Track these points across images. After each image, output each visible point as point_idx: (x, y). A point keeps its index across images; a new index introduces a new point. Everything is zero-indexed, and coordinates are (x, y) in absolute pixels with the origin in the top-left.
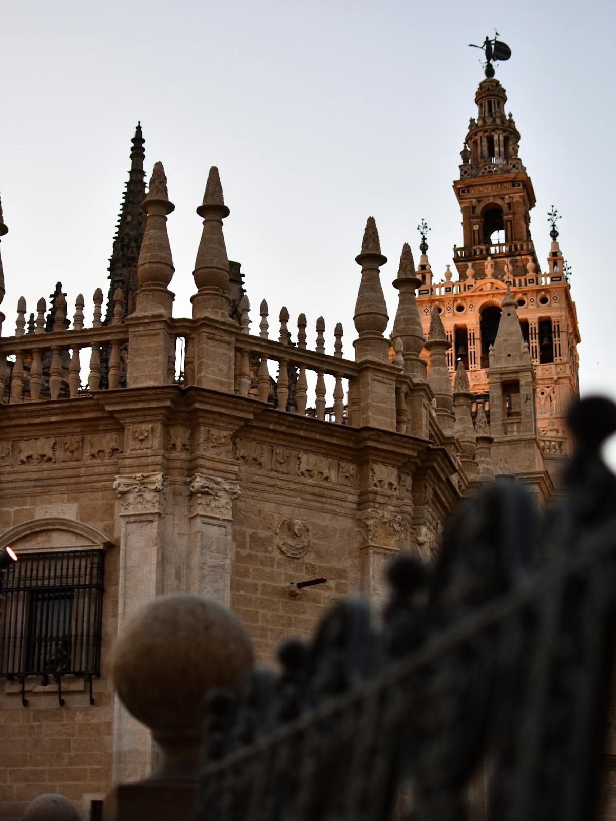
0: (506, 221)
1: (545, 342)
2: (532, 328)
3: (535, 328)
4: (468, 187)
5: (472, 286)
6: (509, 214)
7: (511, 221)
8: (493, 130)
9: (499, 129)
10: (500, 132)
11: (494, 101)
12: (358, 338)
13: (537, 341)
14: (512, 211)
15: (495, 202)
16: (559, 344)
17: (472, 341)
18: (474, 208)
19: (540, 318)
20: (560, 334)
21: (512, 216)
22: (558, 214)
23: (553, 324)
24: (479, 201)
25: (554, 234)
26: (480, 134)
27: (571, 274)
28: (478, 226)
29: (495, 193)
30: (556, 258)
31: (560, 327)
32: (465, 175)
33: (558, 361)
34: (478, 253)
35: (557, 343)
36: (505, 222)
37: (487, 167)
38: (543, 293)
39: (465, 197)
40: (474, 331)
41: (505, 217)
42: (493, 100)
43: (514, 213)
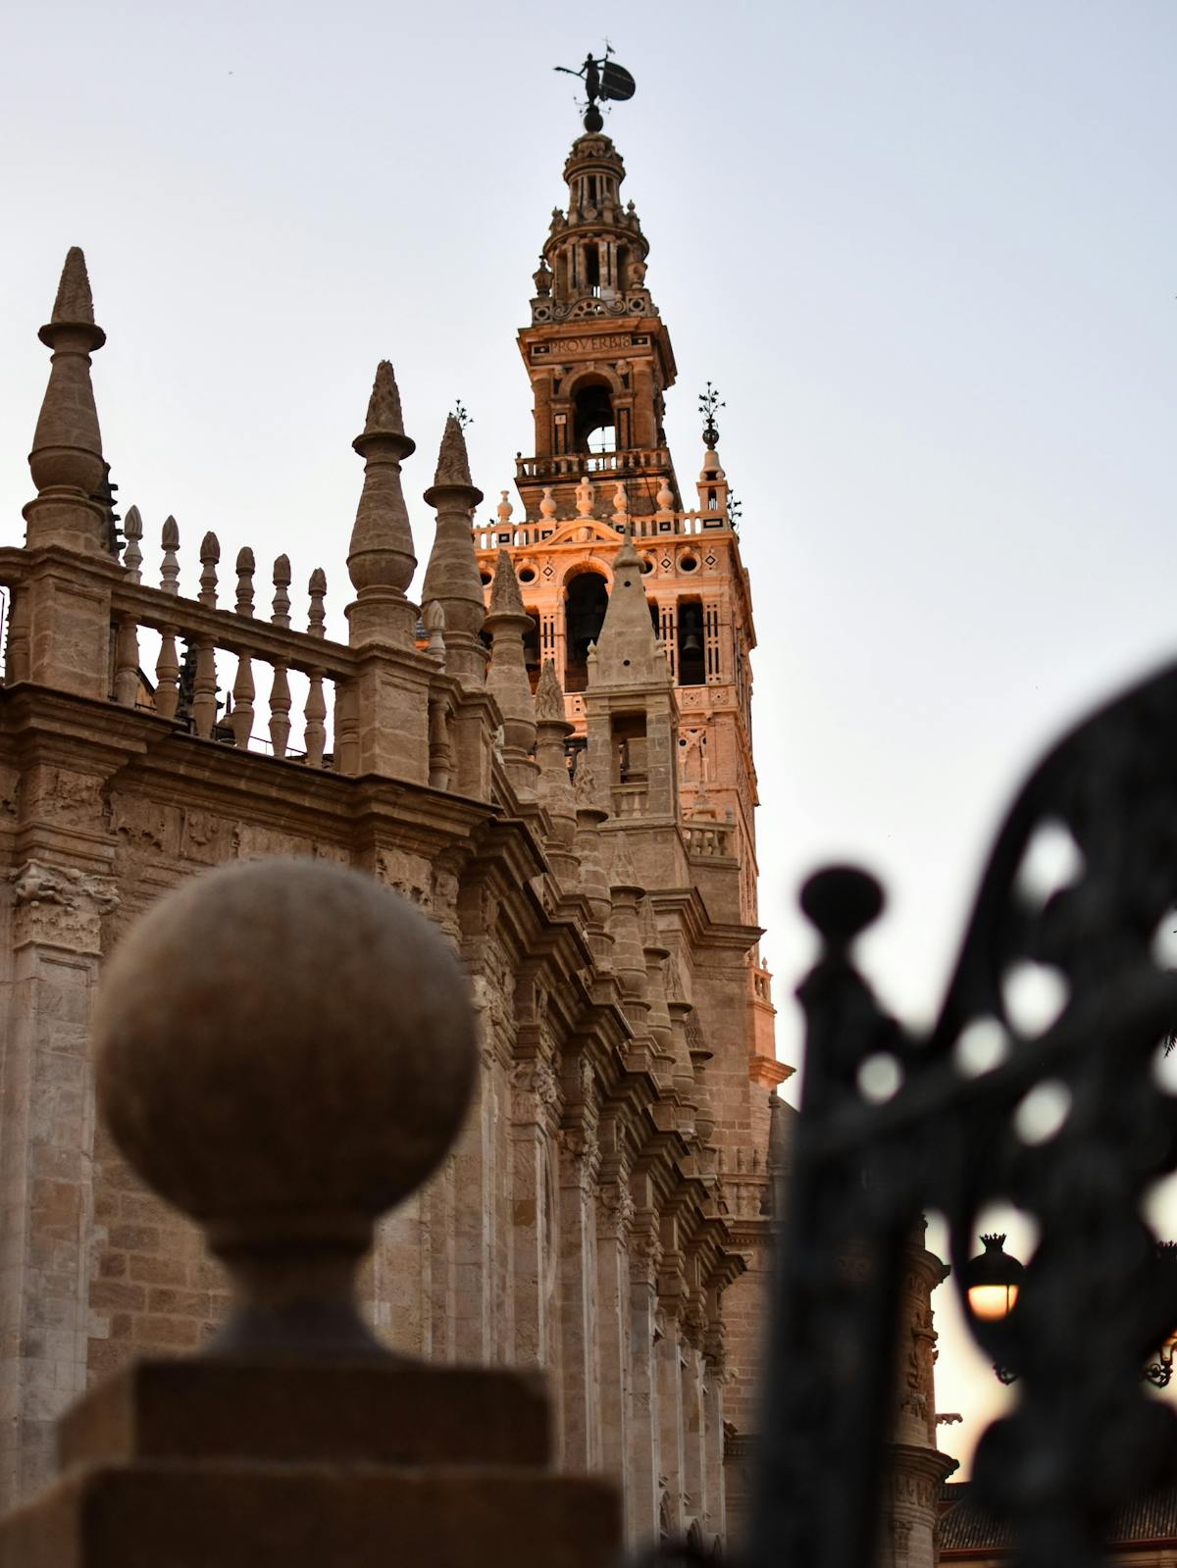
0: (619, 410)
1: (689, 645)
2: (664, 616)
3: (671, 616)
4: (547, 341)
5: (551, 532)
6: (626, 396)
7: (628, 410)
8: (598, 234)
9: (608, 232)
10: (610, 238)
11: (601, 177)
12: (356, 600)
13: (675, 641)
14: (630, 391)
15: (599, 372)
16: (717, 649)
17: (549, 638)
18: (557, 382)
19: (681, 597)
20: (719, 628)
21: (630, 400)
22: (719, 399)
23: (706, 610)
24: (568, 370)
25: (711, 437)
26: (573, 240)
27: (740, 515)
28: (564, 417)
29: (599, 355)
30: (713, 482)
31: (719, 615)
32: (542, 319)
33: (714, 682)
34: (564, 469)
35: (713, 647)
36: (615, 411)
37: (584, 305)
38: (687, 549)
39: (540, 361)
40: (553, 620)
41: (617, 402)
42: (598, 176)
43: (634, 395)
